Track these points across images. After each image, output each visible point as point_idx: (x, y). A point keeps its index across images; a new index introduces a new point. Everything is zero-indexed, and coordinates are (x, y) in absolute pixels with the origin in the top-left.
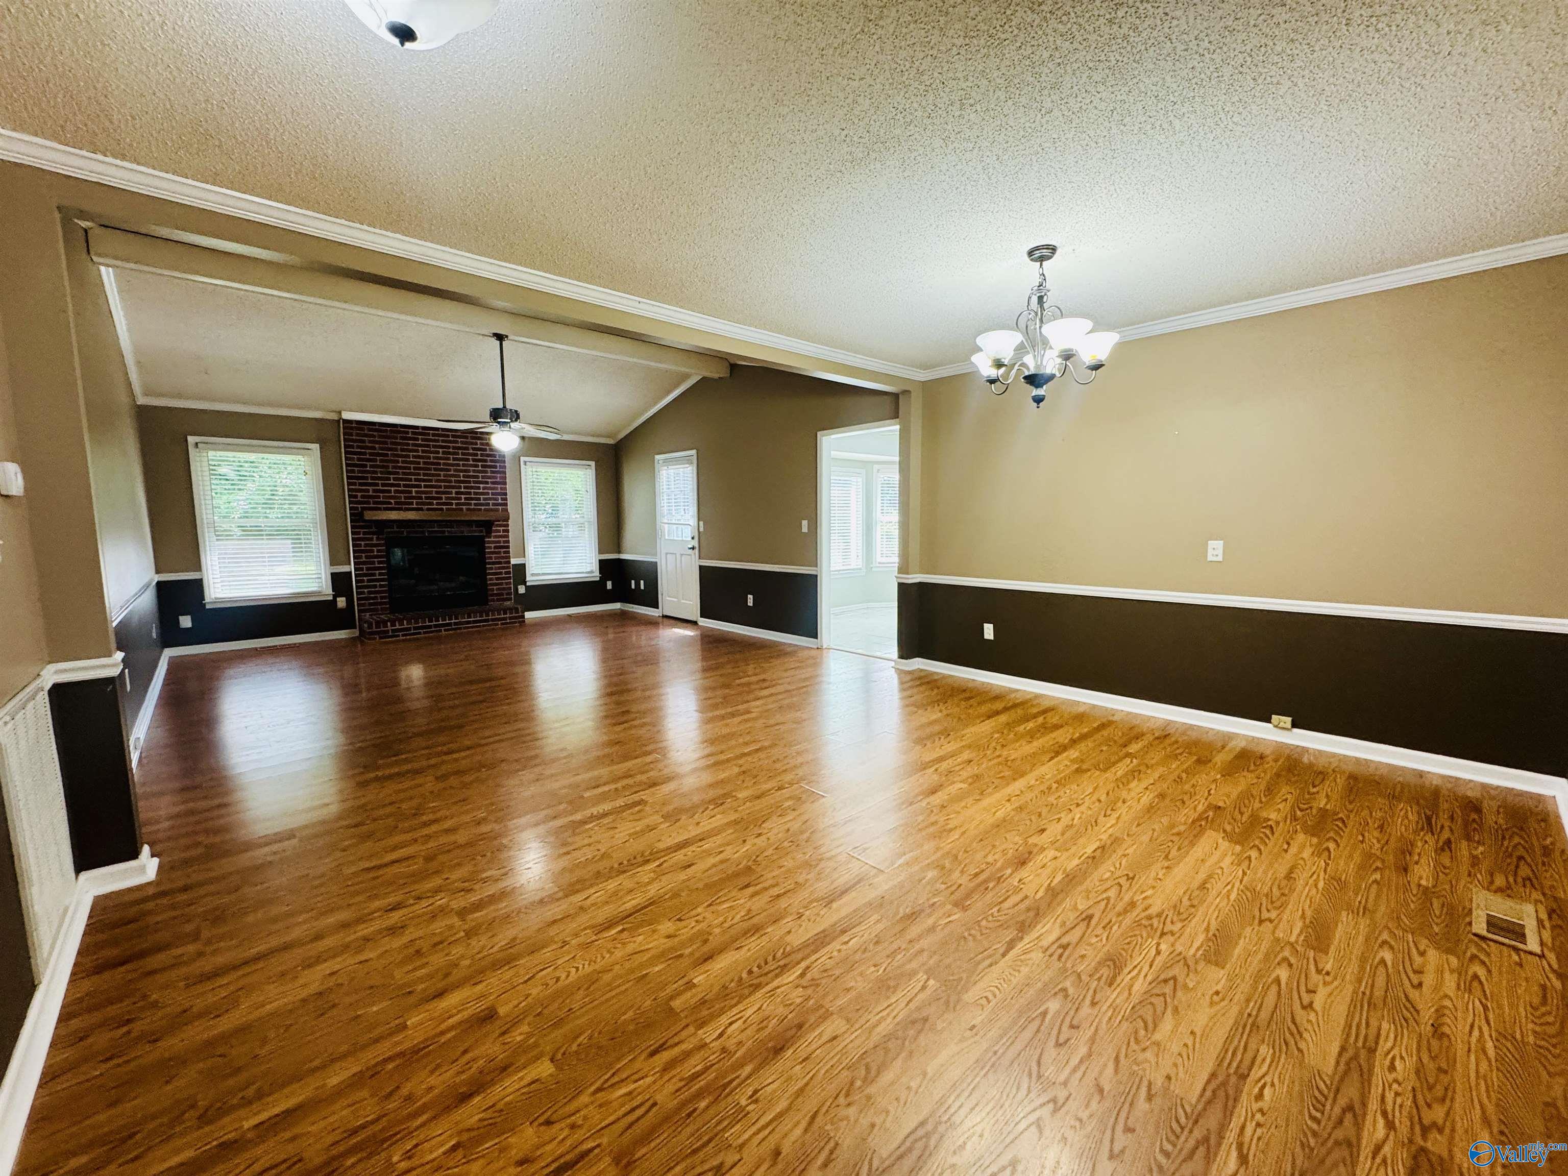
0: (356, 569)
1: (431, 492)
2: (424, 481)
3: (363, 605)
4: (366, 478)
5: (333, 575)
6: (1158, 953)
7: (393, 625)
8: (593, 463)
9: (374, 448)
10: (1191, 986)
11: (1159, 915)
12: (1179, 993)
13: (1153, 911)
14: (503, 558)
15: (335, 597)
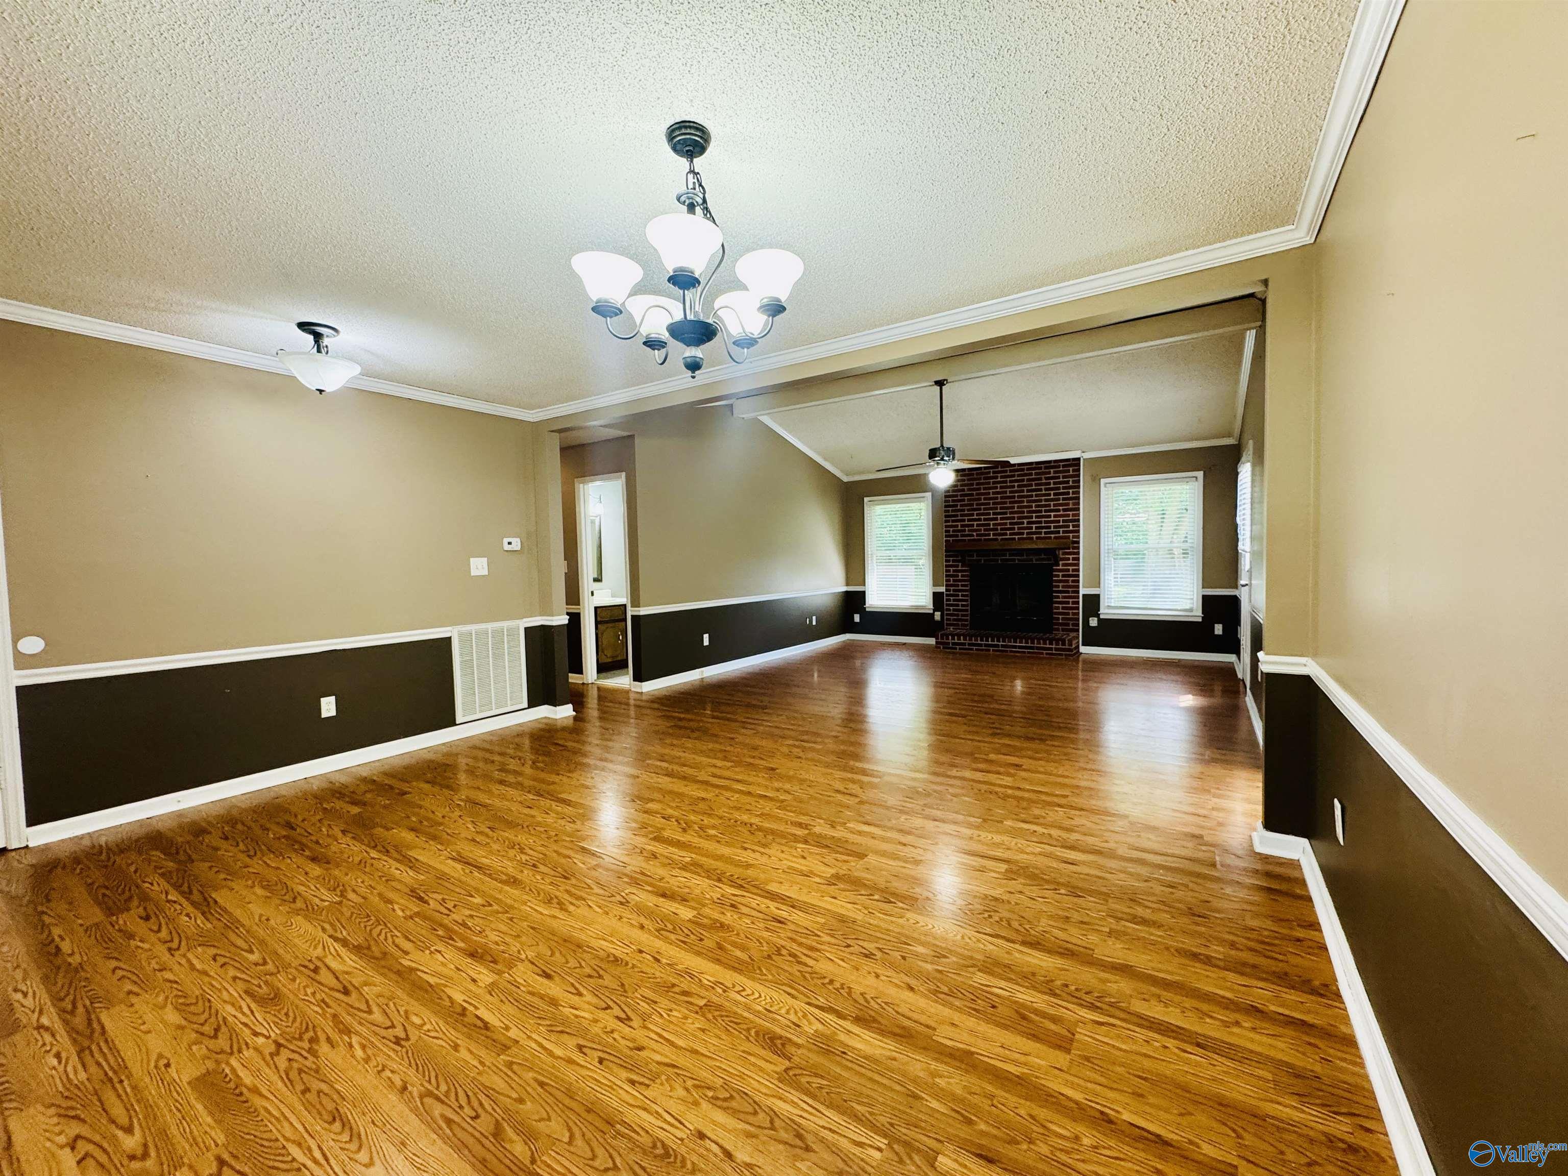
0: (947, 590)
3: (949, 620)
5: (934, 594)
6: (256, 1034)
7: (953, 639)
8: (1200, 474)
10: (194, 1048)
11: (312, 1052)
12: (194, 1035)
13: (324, 1048)
14: (1071, 586)
15: (934, 611)
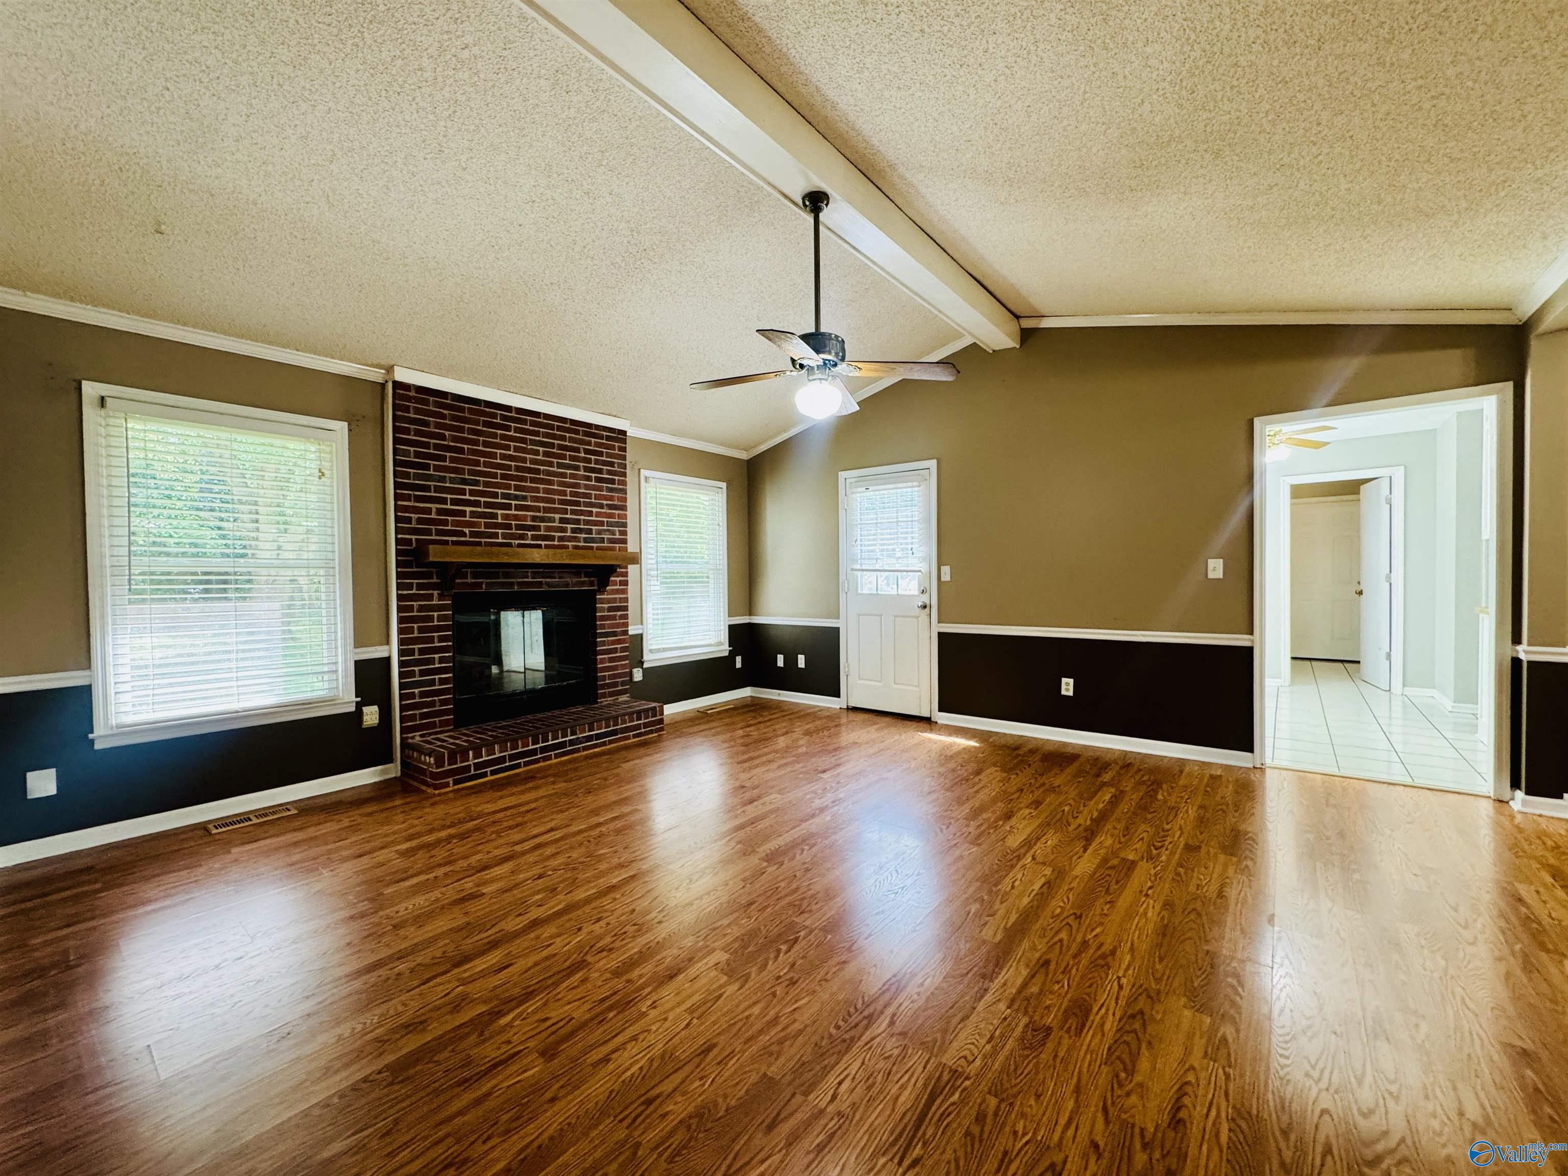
0: (402, 653)
1: (524, 518)
2: (516, 498)
3: (412, 718)
4: (427, 488)
5: (360, 666)
8: (724, 485)
9: (443, 437)
14: (618, 626)
15: (359, 706)
